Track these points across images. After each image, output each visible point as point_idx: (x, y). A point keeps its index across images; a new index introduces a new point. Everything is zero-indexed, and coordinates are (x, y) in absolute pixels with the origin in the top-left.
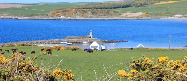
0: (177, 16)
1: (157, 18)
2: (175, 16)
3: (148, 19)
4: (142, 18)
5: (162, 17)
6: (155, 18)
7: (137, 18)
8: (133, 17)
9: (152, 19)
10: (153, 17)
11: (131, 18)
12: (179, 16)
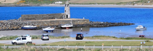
0: (57, 3)
1: (36, 5)
2: (55, 3)
3: (27, 6)
4: (20, 5)
5: (41, 4)
6: (35, 5)
7: (15, 5)
8: (10, 4)
9: (31, 6)
10: (32, 4)
11: (8, 5)
12: (60, 2)
